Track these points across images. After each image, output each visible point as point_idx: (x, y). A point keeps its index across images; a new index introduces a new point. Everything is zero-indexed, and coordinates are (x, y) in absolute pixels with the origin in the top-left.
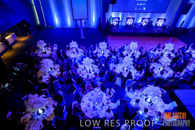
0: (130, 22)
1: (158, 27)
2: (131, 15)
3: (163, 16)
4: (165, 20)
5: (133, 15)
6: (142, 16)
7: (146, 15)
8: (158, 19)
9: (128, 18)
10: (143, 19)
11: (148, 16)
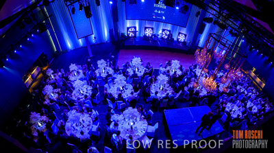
0: (149, 33)
1: (180, 42)
2: (149, 24)
3: (184, 31)
4: (185, 35)
5: (152, 24)
6: (162, 26)
7: (166, 26)
8: (179, 33)
9: (146, 28)
10: (163, 30)
11: (169, 27)
